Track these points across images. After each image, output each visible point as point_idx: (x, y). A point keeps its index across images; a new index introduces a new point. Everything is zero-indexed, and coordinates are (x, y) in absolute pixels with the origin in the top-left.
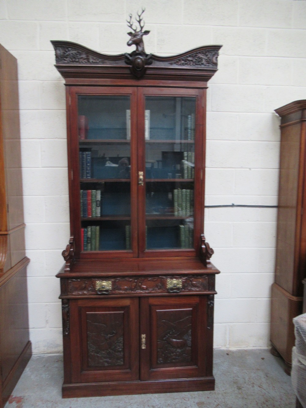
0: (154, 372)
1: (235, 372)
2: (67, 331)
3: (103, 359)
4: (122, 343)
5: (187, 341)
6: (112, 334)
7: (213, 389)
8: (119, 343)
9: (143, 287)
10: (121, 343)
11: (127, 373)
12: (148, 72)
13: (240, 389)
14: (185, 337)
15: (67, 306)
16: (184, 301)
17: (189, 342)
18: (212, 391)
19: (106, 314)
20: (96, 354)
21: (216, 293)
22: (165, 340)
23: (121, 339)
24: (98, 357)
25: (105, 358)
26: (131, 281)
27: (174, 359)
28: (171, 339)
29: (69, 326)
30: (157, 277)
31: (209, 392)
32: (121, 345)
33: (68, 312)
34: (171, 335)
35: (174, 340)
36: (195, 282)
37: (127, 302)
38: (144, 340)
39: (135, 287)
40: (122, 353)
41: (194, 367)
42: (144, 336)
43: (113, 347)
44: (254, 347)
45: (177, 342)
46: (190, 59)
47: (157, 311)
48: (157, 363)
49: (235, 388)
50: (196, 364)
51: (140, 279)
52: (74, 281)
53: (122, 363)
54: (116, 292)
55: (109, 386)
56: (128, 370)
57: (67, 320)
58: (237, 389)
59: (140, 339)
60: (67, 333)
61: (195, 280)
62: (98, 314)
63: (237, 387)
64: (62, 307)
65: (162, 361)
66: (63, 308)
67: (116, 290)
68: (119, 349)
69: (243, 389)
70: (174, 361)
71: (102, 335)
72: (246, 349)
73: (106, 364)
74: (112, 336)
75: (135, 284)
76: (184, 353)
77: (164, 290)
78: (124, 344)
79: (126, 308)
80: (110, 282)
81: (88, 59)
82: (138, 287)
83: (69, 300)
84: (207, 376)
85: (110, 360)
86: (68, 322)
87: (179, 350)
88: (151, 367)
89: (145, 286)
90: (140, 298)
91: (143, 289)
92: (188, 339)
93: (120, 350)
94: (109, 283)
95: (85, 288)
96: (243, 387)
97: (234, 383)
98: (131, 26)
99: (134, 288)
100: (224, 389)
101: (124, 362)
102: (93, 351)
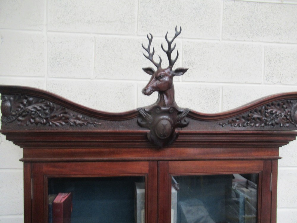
12: (180, 138)
46: (256, 116)
81: (66, 120)
98: (150, 57)
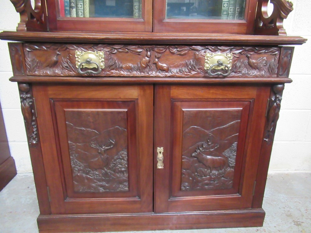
0: (176, 201)
1: (283, 201)
2: (34, 139)
3: (95, 182)
4: (126, 159)
5: (229, 159)
6: (110, 146)
7: (261, 224)
8: (121, 159)
9: (162, 67)
10: (124, 160)
11: (135, 202)
13: (300, 225)
14: (227, 153)
15: (29, 96)
16: (231, 94)
17: (232, 161)
18: (259, 228)
19: (98, 112)
20: (84, 175)
21: (290, 81)
22: (194, 157)
23: (124, 153)
24: (88, 179)
25: (99, 180)
26: (139, 53)
27: (207, 184)
28: (204, 156)
29: (37, 130)
30: (187, 48)
31: (255, 228)
32: (125, 162)
33: (32, 107)
34: (204, 148)
35: (209, 157)
36: (254, 61)
37: (133, 93)
38: (160, 156)
39: (147, 66)
40: (126, 175)
41: (237, 195)
42: (160, 150)
43: (112, 165)
44: (296, 170)
45: (213, 160)
47: (183, 111)
48: (180, 189)
49: (291, 223)
50: (239, 192)
51: (156, 50)
52: (36, 49)
53: (127, 189)
54: (112, 73)
55: (108, 219)
56: (137, 199)
57: (33, 121)
58: (294, 224)
59: (154, 154)
60: (35, 142)
61: (256, 56)
62: (85, 112)
63: (294, 221)
64: (21, 98)
65: (188, 187)
66: (22, 100)
67: (113, 69)
68: (121, 168)
69: (303, 224)
70: (206, 187)
71: (93, 146)
72: (286, 172)
73: (102, 190)
74: (107, 149)
75: (148, 59)
76: (223, 177)
77: (198, 73)
78: (128, 160)
79: (131, 104)
80: (101, 53)
82: (153, 67)
83: (31, 84)
84: (253, 207)
85: (107, 183)
86: (33, 123)
87: (215, 172)
88: (171, 194)
89: (164, 65)
90: (156, 85)
91: (162, 69)
92: (231, 155)
93: (123, 169)
94: (100, 55)
95: (55, 64)
96: (302, 222)
97: (288, 216)
99: (146, 68)
100: (275, 225)
101: (129, 188)
102: (79, 170)
